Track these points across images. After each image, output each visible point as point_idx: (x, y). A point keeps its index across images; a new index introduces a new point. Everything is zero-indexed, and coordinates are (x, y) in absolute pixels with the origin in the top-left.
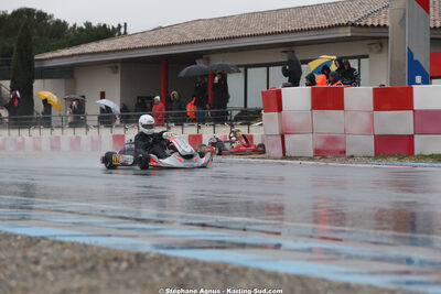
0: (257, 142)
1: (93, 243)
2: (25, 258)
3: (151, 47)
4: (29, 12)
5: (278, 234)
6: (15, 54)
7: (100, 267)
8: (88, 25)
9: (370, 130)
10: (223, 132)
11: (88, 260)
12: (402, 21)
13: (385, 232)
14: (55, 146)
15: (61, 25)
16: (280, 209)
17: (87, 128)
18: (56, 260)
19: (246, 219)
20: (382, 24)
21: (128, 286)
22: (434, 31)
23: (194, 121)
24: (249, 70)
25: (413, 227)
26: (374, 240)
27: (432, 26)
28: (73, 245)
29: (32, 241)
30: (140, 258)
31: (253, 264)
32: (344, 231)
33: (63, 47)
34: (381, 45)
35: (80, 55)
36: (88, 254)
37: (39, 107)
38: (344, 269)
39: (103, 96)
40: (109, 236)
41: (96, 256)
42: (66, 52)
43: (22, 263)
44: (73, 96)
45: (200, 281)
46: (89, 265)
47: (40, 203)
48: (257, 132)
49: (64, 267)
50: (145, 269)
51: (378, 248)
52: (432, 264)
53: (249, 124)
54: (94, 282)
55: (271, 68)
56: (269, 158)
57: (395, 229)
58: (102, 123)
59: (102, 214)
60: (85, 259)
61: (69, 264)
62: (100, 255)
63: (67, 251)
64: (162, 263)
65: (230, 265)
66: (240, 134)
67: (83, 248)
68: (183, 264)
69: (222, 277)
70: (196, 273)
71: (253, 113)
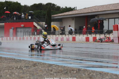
0: (111, 39)
1: (67, 66)
2: (48, 70)
3: (83, 13)
4: (50, 4)
5: (117, 64)
6: (46, 15)
7: (68, 72)
8: (66, 7)
10: (102, 36)
14: (57, 40)
15: (59, 8)
16: (117, 57)
17: (65, 35)
19: (108, 60)
23: (94, 33)
24: (110, 20)
28: (61, 66)
29: (50, 65)
30: (79, 70)
31: (110, 72)
33: (59, 13)
35: (64, 15)
36: (65, 69)
37: (52, 29)
39: (70, 26)
40: (71, 64)
41: (67, 69)
42: (60, 15)
44: (62, 26)
45: (95, 76)
46: (65, 72)
48: (111, 36)
49: (59, 72)
50: (81, 73)
53: (109, 34)
55: (115, 19)
56: (114, 43)
58: (69, 34)
59: (69, 58)
60: (64, 70)
61: (60, 71)
62: (68, 69)
63: (60, 68)
64: (85, 71)
65: (104, 72)
66: (107, 37)
67: (64, 67)
68: (91, 72)
69: (101, 75)
70: (94, 74)
71: (110, 31)
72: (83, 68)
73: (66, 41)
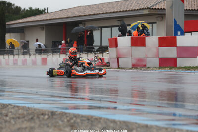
0: (106, 61)
1: (32, 107)
2: (1, 113)
3: (59, 18)
4: (4, 3)
5: (116, 102)
7: (35, 117)
8: (31, 8)
9: (157, 56)
10: (91, 56)
11: (31, 114)
12: (172, 7)
13: (163, 102)
14: (15, 63)
15: (18, 9)
16: (116, 91)
19: (101, 96)
20: (163, 8)
21: (48, 126)
22: (186, 11)
24: (103, 29)
25: (176, 99)
26: (158, 105)
27: (185, 9)
28: (23, 108)
29: (5, 106)
30: (53, 113)
31: (104, 116)
32: (145, 101)
33: (19, 19)
34: (162, 17)
35: (27, 22)
36: (30, 112)
37: (8, 45)
38: (145, 118)
39: (37, 40)
40: (39, 103)
41: (33, 112)
42: (21, 21)
44: (23, 41)
45: (80, 124)
46: (30, 117)
47: (9, 89)
48: (106, 57)
49: (19, 118)
50: (56, 119)
51: (161, 109)
52: (184, 116)
53: (103, 53)
54: (32, 125)
55: (113, 28)
56: (112, 68)
57: (168, 100)
58: (37, 53)
59: (37, 94)
60: (29, 114)
61: (21, 116)
62: (35, 112)
63: (20, 111)
64: (63, 116)
65: (94, 116)
66: (99, 58)
67: (28, 109)
68: (72, 116)
69: (90, 122)
70: (78, 120)
71: (105, 48)
72: (60, 111)
73: (31, 65)
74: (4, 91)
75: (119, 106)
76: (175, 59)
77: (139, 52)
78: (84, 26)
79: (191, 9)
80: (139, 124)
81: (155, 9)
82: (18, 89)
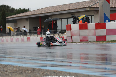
1: (22, 66)
2: (3, 70)
3: (37, 14)
4: (4, 6)
5: (71, 62)
6: (1, 17)
7: (23, 72)
8: (20, 9)
9: (95, 34)
11: (20, 70)
12: (103, 6)
14: (12, 41)
15: (13, 9)
17: (20, 36)
18: (12, 71)
20: (97, 7)
22: (111, 8)
24: (63, 20)
28: (16, 67)
29: (5, 66)
30: (34, 69)
31: (64, 70)
32: (88, 61)
33: (14, 15)
35: (18, 17)
36: (20, 69)
38: (88, 71)
39: (24, 27)
40: (26, 64)
41: (22, 69)
42: (14, 16)
43: (3, 72)
44: (16, 27)
46: (20, 72)
47: (8, 56)
48: (65, 36)
49: (14, 73)
50: (35, 73)
51: (97, 65)
52: (111, 69)
53: (63, 34)
54: (22, 76)
55: (68, 19)
57: (102, 60)
60: (19, 70)
61: (15, 72)
62: (23, 69)
64: (40, 71)
65: (58, 71)
66: (60, 36)
67: (19, 67)
68: (45, 71)
69: (55, 74)
70: (49, 73)
71: (64, 31)
72: (38, 68)
73: (21, 41)
74: (6, 57)
75: (73, 65)
76: (105, 36)
77: (84, 32)
78: (52, 18)
79: (114, 7)
80: (84, 75)
81: (93, 7)
82: (13, 56)
